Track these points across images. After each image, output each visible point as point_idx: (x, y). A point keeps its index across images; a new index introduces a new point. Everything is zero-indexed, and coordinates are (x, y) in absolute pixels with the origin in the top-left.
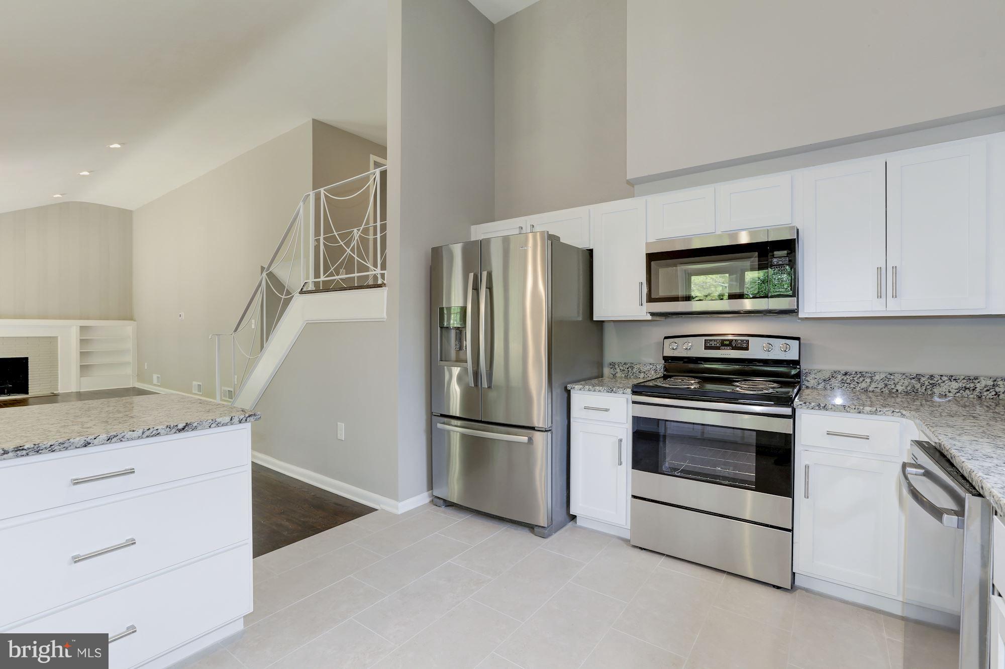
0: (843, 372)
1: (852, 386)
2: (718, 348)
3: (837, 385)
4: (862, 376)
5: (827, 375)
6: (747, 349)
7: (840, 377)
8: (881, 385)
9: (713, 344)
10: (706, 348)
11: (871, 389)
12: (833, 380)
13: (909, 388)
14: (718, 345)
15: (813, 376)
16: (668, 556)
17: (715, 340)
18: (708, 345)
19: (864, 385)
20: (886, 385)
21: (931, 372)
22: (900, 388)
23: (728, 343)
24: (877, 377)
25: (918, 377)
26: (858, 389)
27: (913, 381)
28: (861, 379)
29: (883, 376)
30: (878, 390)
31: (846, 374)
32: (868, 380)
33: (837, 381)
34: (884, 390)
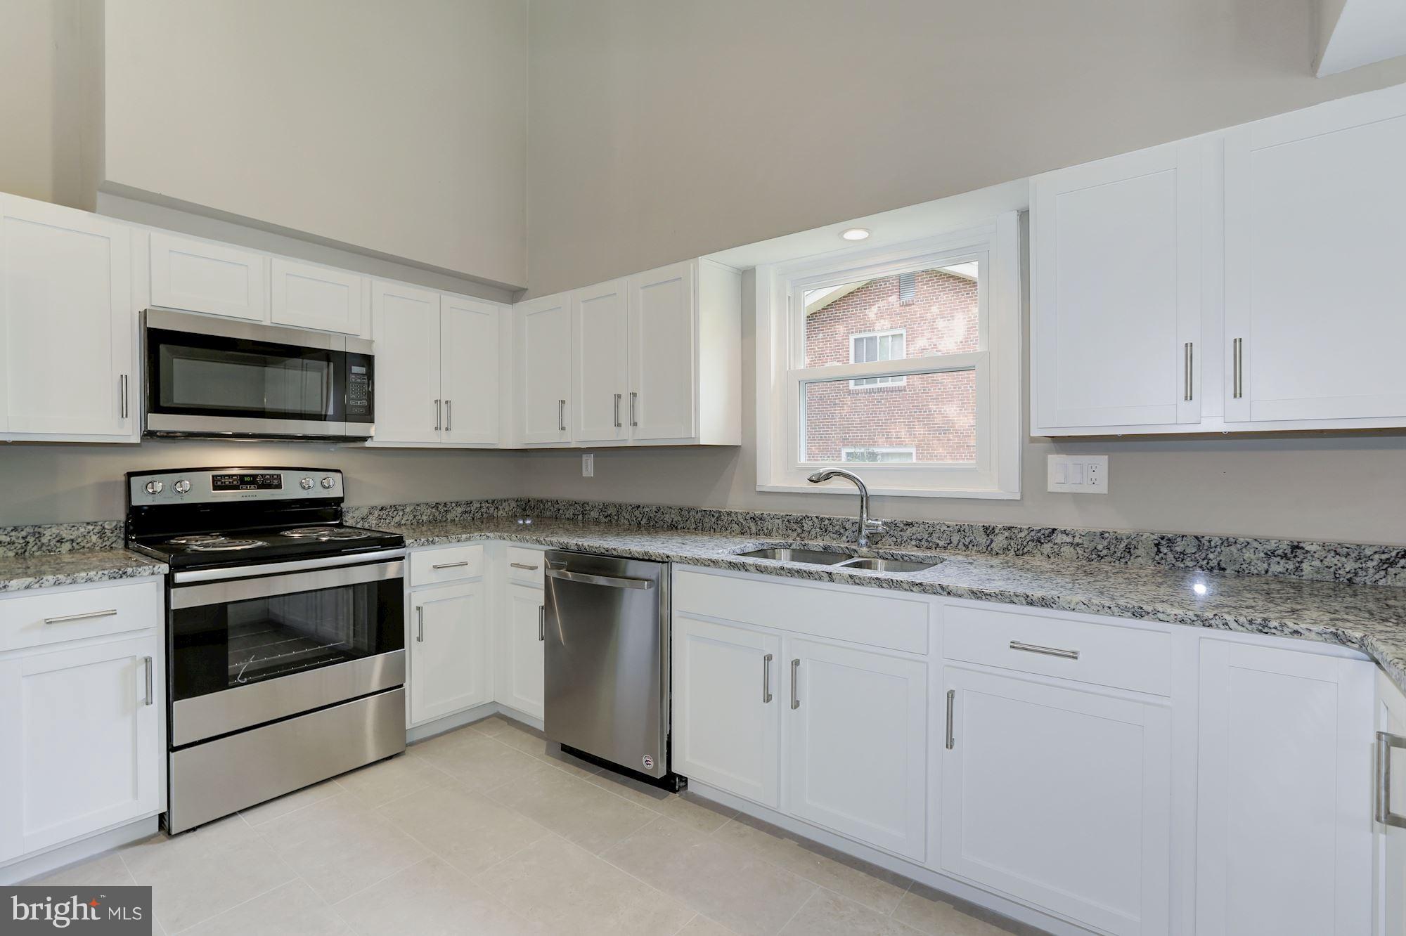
0: (379, 507)
1: (388, 521)
2: (236, 488)
3: (374, 522)
4: (396, 509)
5: (365, 511)
6: (279, 486)
7: (376, 513)
8: (411, 517)
9: (227, 481)
10: (216, 488)
11: (403, 522)
12: (371, 517)
13: (431, 517)
14: (235, 483)
15: (351, 514)
16: (241, 812)
17: (229, 476)
18: (219, 483)
19: (397, 519)
20: (415, 517)
21: (445, 500)
22: (424, 518)
23: (248, 479)
24: (408, 510)
25: (436, 506)
26: (393, 523)
27: (434, 510)
28: (395, 513)
29: (412, 508)
30: (409, 522)
31: (382, 509)
32: (401, 513)
33: (374, 518)
34: (413, 521)
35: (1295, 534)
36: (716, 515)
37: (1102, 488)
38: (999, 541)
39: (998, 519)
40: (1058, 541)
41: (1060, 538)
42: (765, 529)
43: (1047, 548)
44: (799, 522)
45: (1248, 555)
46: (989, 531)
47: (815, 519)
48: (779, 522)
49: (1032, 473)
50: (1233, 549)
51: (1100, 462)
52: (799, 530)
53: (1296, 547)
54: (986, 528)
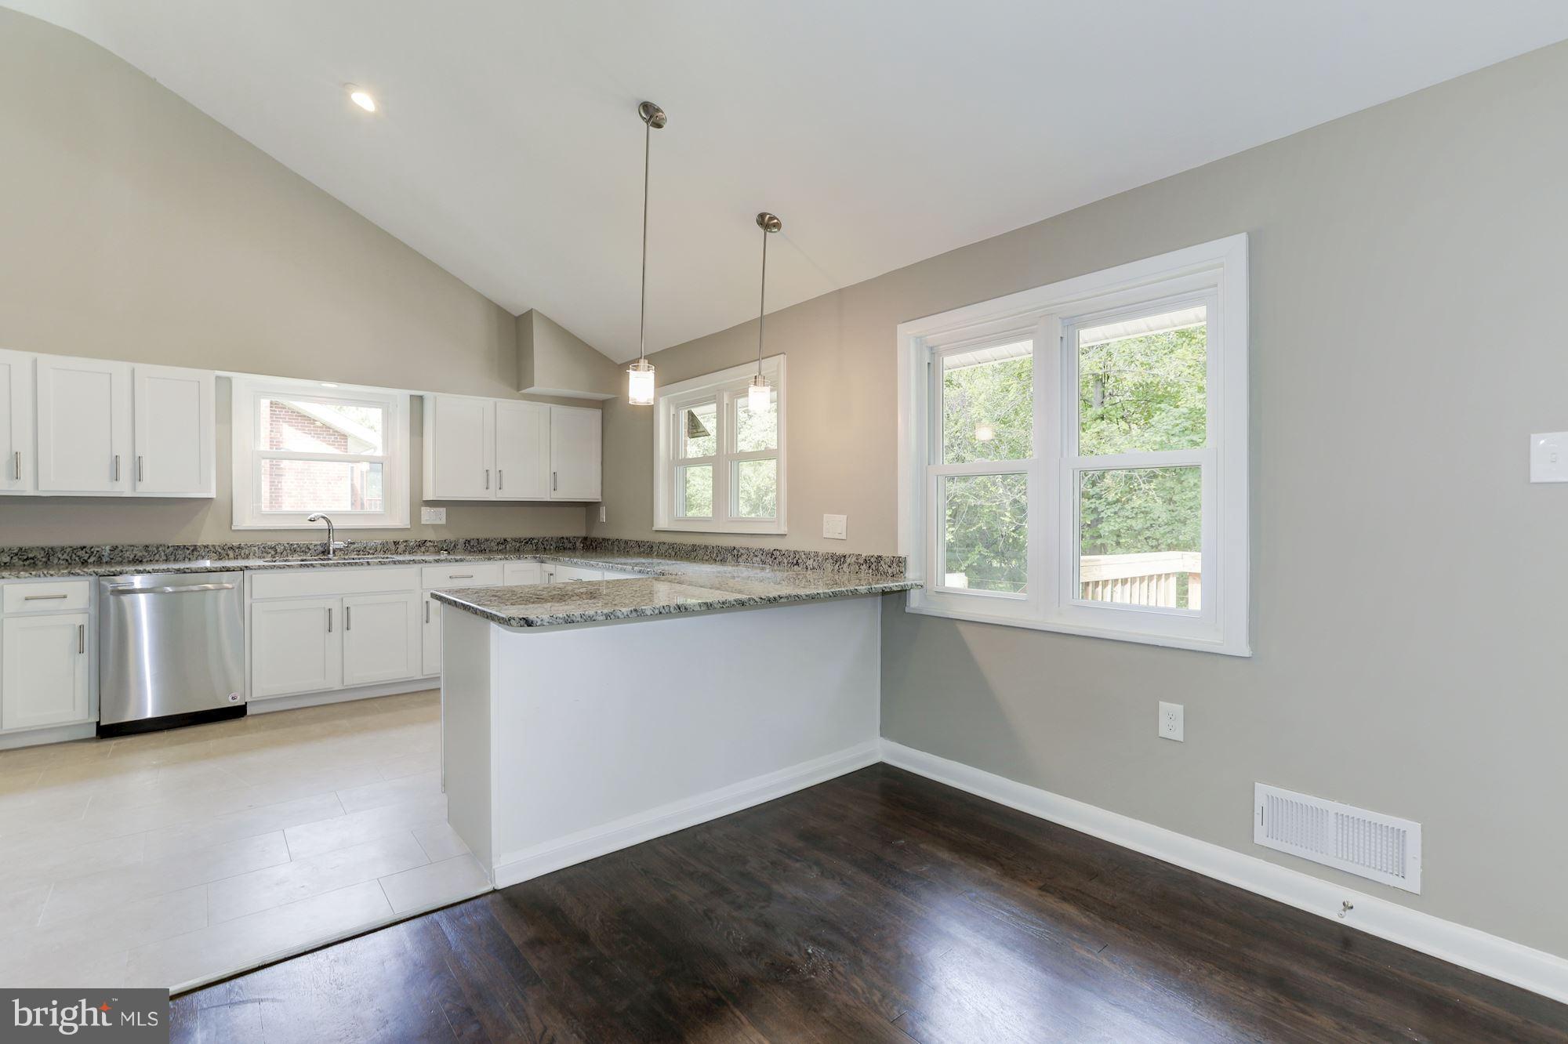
35: (505, 536)
36: (191, 548)
37: (443, 521)
38: (401, 547)
39: (400, 537)
40: (428, 545)
41: (428, 544)
42: (243, 554)
43: (423, 549)
44: (274, 548)
45: (492, 544)
46: (396, 543)
47: (287, 545)
48: (256, 549)
49: (415, 516)
50: (488, 542)
51: (443, 510)
52: (273, 553)
53: (505, 540)
54: (395, 542)
